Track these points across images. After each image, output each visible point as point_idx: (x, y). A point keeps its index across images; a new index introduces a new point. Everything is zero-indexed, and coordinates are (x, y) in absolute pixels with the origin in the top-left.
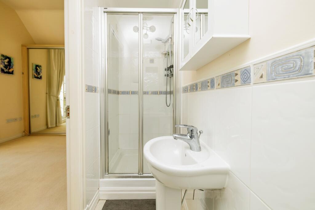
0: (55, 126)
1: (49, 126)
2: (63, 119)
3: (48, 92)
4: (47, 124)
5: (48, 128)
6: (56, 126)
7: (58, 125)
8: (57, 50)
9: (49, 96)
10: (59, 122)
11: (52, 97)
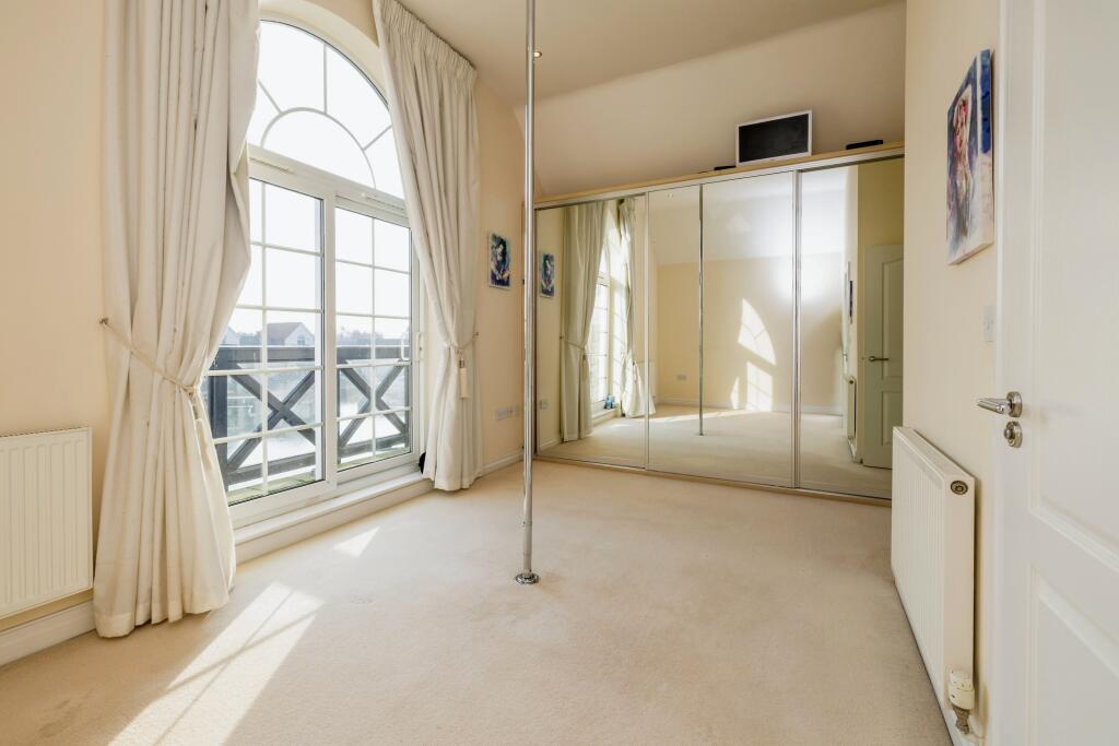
0: (576, 436)
1: (566, 438)
2: (593, 416)
3: (563, 334)
4: (560, 431)
5: (562, 441)
6: (580, 438)
7: (583, 435)
8: (576, 207)
9: (567, 343)
10: (586, 427)
11: (572, 348)
